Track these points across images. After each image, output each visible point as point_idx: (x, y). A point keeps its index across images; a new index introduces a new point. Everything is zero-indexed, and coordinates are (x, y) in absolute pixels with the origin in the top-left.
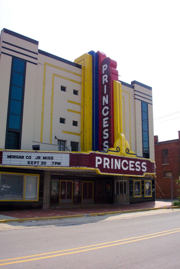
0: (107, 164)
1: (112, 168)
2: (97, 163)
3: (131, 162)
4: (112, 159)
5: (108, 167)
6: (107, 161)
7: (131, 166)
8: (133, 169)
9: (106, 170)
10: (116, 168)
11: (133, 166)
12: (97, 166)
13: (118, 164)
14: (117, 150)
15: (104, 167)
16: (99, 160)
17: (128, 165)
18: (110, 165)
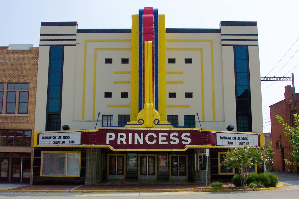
0: (123, 140)
1: (130, 143)
2: (108, 140)
3: (160, 134)
4: (130, 134)
5: (125, 143)
6: (122, 137)
7: (161, 138)
8: (166, 143)
9: (122, 145)
10: (136, 143)
11: (165, 138)
12: (108, 142)
13: (139, 139)
14: (140, 123)
15: (119, 142)
16: (111, 136)
17: (157, 138)
18: (127, 140)
